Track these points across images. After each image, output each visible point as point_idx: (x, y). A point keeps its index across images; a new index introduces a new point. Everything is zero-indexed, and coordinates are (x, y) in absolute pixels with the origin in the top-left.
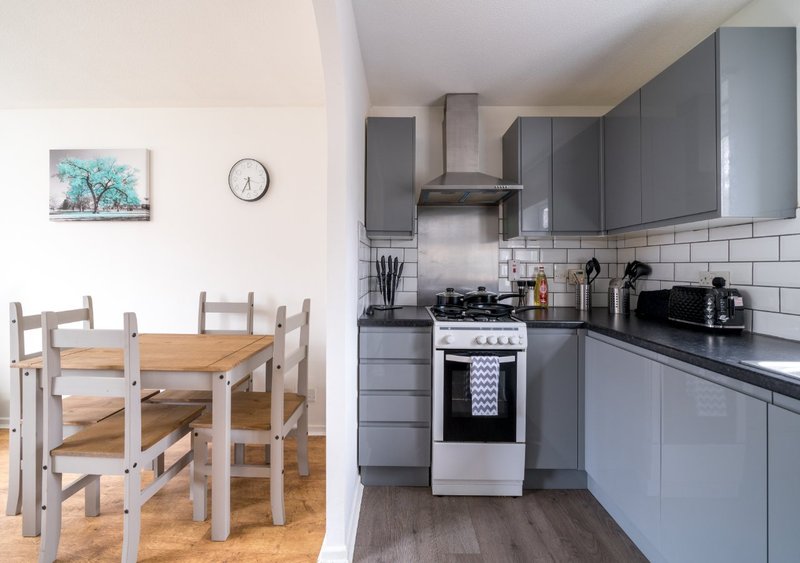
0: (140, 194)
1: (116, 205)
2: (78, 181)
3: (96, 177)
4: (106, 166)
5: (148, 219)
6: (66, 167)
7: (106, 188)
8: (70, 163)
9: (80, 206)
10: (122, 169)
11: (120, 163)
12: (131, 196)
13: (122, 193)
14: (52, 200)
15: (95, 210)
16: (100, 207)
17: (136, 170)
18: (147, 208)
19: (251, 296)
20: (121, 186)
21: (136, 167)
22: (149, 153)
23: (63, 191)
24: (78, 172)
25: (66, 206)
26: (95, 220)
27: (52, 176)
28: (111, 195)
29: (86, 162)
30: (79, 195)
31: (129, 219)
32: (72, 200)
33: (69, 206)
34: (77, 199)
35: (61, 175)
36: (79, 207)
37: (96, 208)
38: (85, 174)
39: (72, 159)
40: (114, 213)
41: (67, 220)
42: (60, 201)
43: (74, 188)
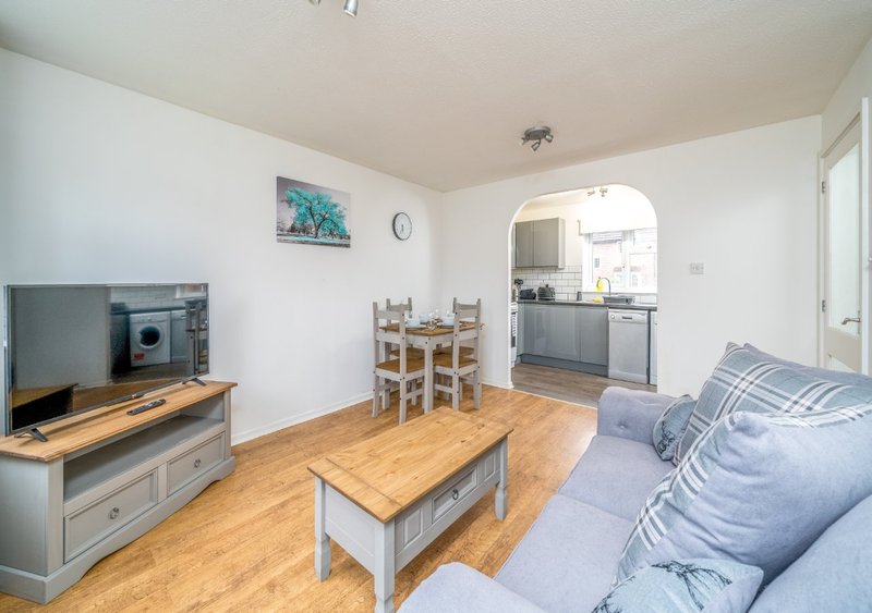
0: (349, 225)
1: (331, 233)
2: (303, 210)
3: (317, 208)
4: (325, 200)
5: (347, 246)
6: (293, 195)
7: (324, 219)
8: (297, 192)
9: (305, 230)
10: (335, 206)
11: (334, 201)
12: (341, 227)
13: (335, 224)
14: (281, 223)
15: (316, 236)
16: (320, 234)
17: (345, 208)
18: (349, 238)
19: (410, 300)
20: (335, 219)
21: (344, 205)
23: (290, 216)
24: (303, 201)
25: (293, 229)
26: (316, 244)
27: (280, 201)
28: (326, 225)
29: (310, 195)
30: (304, 221)
31: (340, 245)
32: (298, 225)
33: (296, 231)
34: (303, 224)
35: (290, 202)
36: (304, 232)
37: (317, 234)
38: (308, 204)
39: (299, 190)
40: (329, 240)
41: (295, 242)
42: (289, 224)
43: (300, 214)
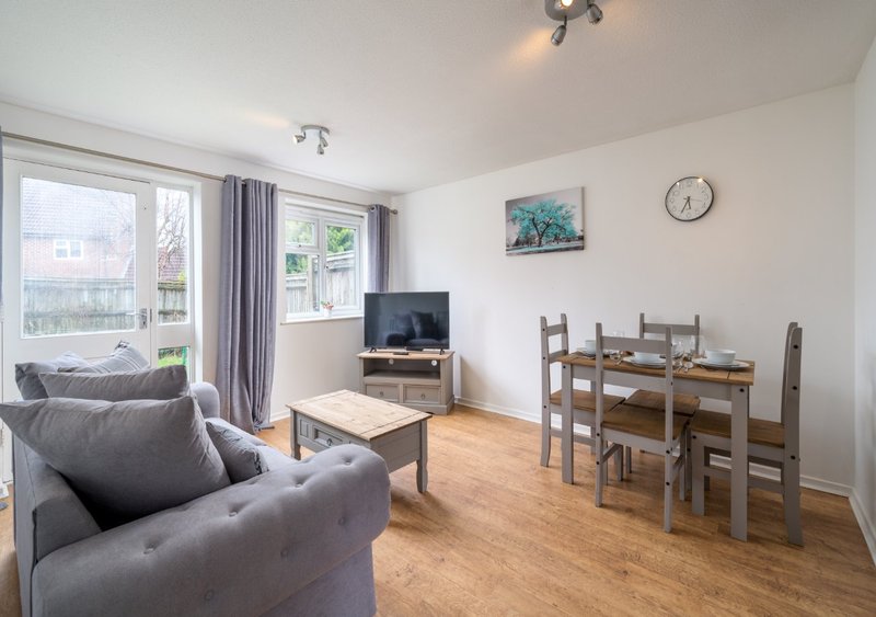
0: (577, 226)
1: (557, 239)
2: (526, 223)
3: (540, 217)
4: (548, 207)
5: (582, 248)
6: (518, 212)
7: (548, 225)
8: (521, 210)
9: (528, 242)
10: (561, 208)
11: (559, 203)
12: (569, 230)
13: (561, 228)
14: (508, 239)
15: (540, 245)
16: (543, 242)
17: (574, 207)
18: (582, 238)
19: (697, 318)
20: (560, 222)
21: (572, 203)
22: (583, 189)
23: (515, 232)
24: (526, 215)
25: (517, 243)
26: (540, 252)
27: (508, 221)
28: (552, 231)
29: (532, 207)
30: (528, 233)
31: (567, 249)
32: (522, 238)
33: (521, 244)
34: (526, 237)
35: (514, 220)
36: (527, 243)
37: (540, 242)
38: (531, 216)
39: (522, 206)
40: (555, 246)
41: (518, 254)
42: (514, 240)
43: (523, 228)
